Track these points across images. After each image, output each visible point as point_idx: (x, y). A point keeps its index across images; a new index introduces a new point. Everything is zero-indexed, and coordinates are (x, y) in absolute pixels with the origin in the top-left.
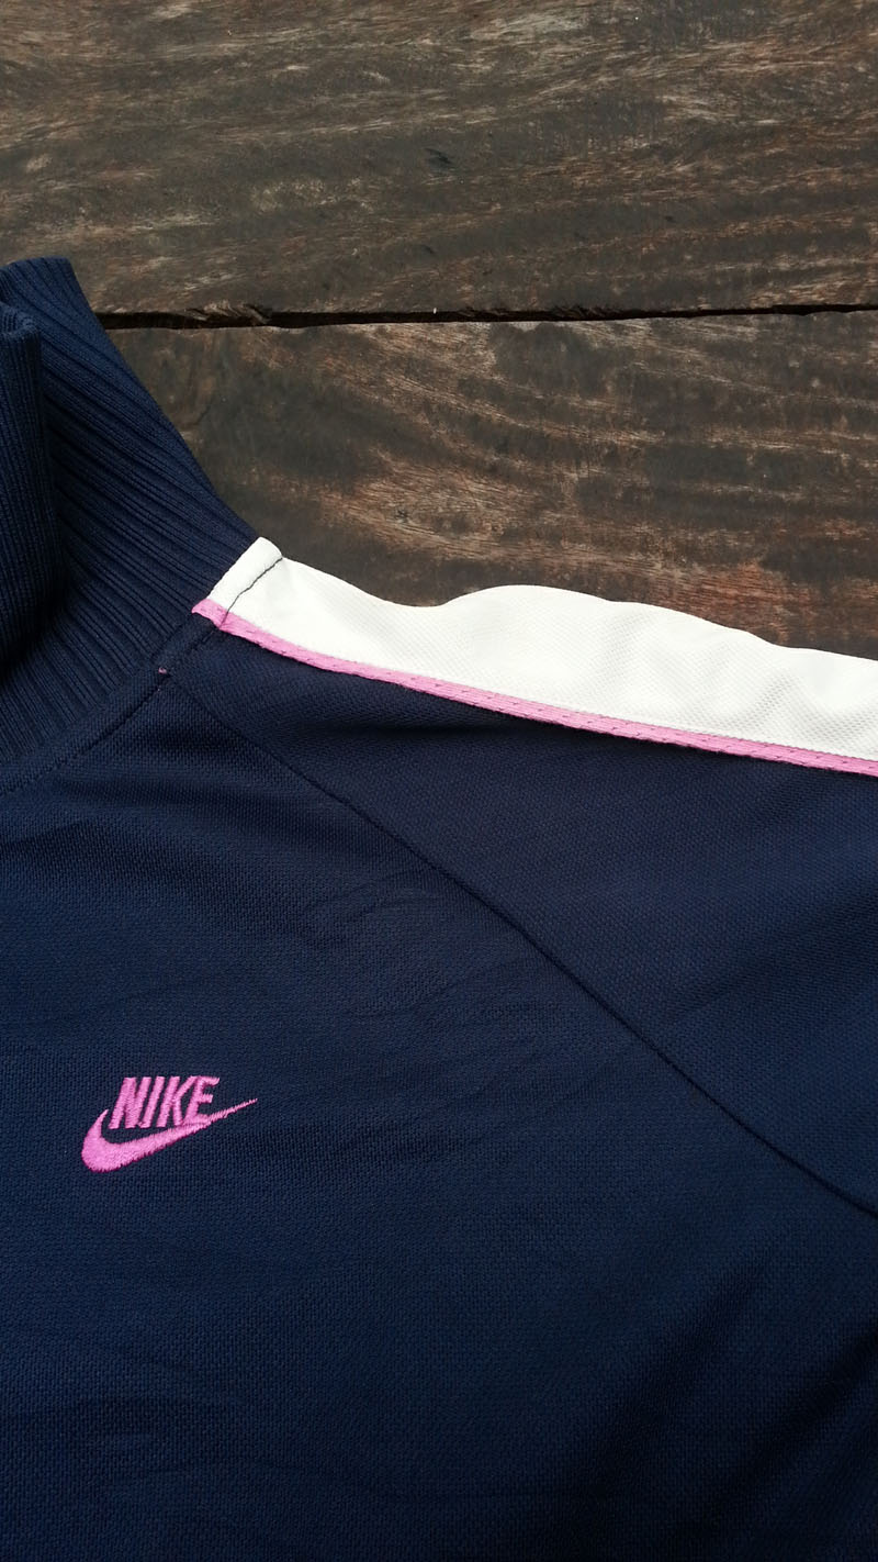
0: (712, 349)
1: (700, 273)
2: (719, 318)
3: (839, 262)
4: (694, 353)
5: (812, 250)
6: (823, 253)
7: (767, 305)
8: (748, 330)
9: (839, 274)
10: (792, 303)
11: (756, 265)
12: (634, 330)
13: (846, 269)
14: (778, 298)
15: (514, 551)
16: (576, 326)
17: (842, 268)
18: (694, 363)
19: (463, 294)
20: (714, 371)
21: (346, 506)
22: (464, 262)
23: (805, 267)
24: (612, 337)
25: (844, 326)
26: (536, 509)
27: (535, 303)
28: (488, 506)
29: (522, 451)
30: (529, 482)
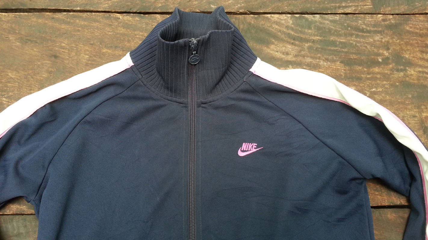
0: (331, 21)
1: (328, 6)
2: (332, 15)
3: (353, 4)
4: (327, 22)
5: (349, 2)
6: (351, 2)
7: (341, 13)
8: (337, 17)
9: (354, 7)
10: (345, 12)
11: (339, 4)
12: (317, 17)
13: (355, 6)
14: (343, 11)
15: (297, 59)
16: (306, 16)
17: (354, 6)
18: (328, 24)
19: (285, 9)
20: (331, 26)
21: (267, 50)
22: (285, 2)
23: (347, 5)
24: (313, 18)
25: (354, 17)
26: (300, 51)
27: (299, 11)
28: (292, 50)
29: (297, 40)
30: (299, 46)
